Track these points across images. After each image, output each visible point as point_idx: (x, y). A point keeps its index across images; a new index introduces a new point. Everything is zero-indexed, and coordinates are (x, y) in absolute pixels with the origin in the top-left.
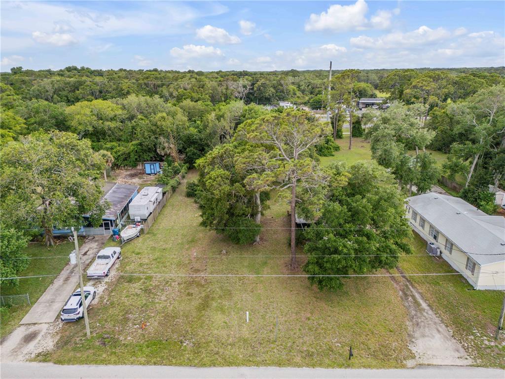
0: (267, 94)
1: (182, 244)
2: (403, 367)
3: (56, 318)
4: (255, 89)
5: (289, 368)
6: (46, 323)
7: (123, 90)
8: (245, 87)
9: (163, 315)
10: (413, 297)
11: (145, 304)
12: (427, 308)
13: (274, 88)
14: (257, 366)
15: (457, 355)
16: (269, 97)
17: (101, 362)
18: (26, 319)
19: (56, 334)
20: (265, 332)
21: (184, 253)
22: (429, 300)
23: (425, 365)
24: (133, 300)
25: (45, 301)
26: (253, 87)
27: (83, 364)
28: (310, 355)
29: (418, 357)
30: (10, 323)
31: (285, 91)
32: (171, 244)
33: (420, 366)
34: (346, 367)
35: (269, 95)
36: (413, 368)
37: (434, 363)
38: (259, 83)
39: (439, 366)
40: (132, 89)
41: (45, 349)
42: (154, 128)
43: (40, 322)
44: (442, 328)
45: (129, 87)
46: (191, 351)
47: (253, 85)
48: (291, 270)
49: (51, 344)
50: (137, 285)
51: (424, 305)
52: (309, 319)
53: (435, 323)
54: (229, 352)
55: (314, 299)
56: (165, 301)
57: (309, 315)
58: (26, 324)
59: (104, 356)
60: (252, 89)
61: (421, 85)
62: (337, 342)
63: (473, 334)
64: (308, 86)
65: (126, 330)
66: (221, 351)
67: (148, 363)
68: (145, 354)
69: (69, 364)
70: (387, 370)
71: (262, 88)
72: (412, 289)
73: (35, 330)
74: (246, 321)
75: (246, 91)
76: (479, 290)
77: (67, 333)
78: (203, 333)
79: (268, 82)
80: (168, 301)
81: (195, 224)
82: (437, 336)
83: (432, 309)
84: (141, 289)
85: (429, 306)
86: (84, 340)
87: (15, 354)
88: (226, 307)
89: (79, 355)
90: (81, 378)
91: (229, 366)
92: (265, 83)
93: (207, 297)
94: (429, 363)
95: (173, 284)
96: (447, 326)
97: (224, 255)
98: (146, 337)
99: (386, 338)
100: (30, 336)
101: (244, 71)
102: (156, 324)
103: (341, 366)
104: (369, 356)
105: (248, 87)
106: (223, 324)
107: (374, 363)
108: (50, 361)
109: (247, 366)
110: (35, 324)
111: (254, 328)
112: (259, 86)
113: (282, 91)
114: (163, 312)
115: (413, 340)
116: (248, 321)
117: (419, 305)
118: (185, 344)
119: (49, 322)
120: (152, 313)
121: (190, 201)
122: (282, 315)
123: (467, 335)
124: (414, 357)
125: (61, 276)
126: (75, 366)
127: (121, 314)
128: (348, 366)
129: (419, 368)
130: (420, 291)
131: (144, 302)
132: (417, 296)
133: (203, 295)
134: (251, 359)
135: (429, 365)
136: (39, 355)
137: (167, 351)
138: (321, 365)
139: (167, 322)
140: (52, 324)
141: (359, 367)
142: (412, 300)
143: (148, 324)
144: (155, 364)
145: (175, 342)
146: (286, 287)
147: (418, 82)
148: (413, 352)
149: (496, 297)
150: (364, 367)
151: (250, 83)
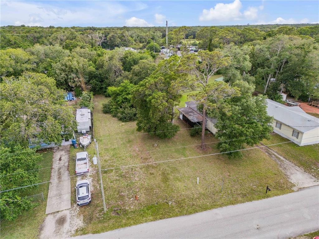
0: (117, 43)
1: (124, 144)
2: (293, 191)
3: (71, 205)
4: (108, 39)
5: (239, 204)
6: (66, 210)
7: (10, 42)
8: (100, 38)
9: (144, 189)
10: (273, 154)
11: (128, 185)
12: (284, 159)
13: (120, 38)
14: (221, 207)
15: (313, 180)
16: (118, 44)
17: (125, 225)
18: (48, 210)
19: (78, 215)
20: (212, 188)
21: (130, 150)
22: (282, 155)
23: (302, 188)
24: (117, 184)
25: (54, 195)
26: (106, 38)
27: (113, 229)
28: (244, 195)
29: (296, 185)
30: (37, 215)
31: (127, 41)
32: (117, 145)
33: (300, 189)
34: (267, 198)
35: (118, 43)
36: (298, 191)
37: (306, 187)
38: (110, 35)
39: (309, 187)
40: (18, 40)
41: (78, 226)
42: (63, 67)
43: (61, 210)
44: (297, 168)
45: (15, 39)
46: (177, 207)
47: (106, 36)
48: (203, 150)
49: (80, 222)
50: (113, 173)
51: (282, 158)
52: (229, 176)
53: (293, 166)
54: (200, 202)
55: (226, 165)
56: (139, 180)
57: (229, 174)
58: (51, 213)
59: (124, 221)
60: (106, 39)
61: (224, 35)
62: (253, 185)
63: (313, 168)
64: (138, 37)
65: (126, 202)
66: (195, 203)
67: (155, 219)
68: (149, 214)
69: (104, 232)
70: (287, 195)
71: (112, 38)
72: (271, 151)
73: (61, 216)
74: (197, 183)
75: (102, 41)
76: (302, 146)
77: (87, 213)
78: (176, 195)
79: (115, 34)
80: (141, 180)
81: (123, 131)
82: (298, 173)
83: (287, 159)
84: (118, 176)
85: (284, 158)
86: (102, 214)
87: (58, 234)
88: (179, 178)
89: (106, 225)
90: (119, 238)
91: (205, 210)
92: (114, 35)
93: (163, 173)
94: (303, 187)
95: (137, 169)
96: (299, 167)
97: (156, 147)
98: (142, 204)
99: (276, 179)
100: (60, 221)
101: (92, 27)
102: (143, 195)
103: (264, 197)
104: (274, 189)
105: (103, 38)
106: (184, 188)
107: (279, 192)
108: (88, 233)
109: (215, 208)
110: (58, 212)
111: (204, 186)
112: (110, 37)
113: (125, 41)
114: (143, 187)
115: (289, 177)
116: (198, 183)
117: (279, 159)
118: (170, 204)
119: (68, 208)
120: (136, 189)
121: (108, 116)
122: (214, 176)
123: (310, 170)
124: (295, 186)
125: (53, 177)
126: (109, 232)
127: (115, 193)
128: (268, 197)
129: (301, 190)
130: (275, 151)
131: (126, 184)
132: (275, 154)
133: (160, 173)
134: (215, 204)
135: (304, 188)
136: (77, 231)
137: (162, 210)
138: (254, 199)
139: (149, 193)
140: (71, 209)
141: (273, 196)
142: (275, 156)
143: (138, 196)
144: (161, 219)
145: (163, 204)
146: (206, 161)
147: (223, 34)
148: (293, 183)
149: (311, 148)
150: (275, 195)
151: (104, 35)
